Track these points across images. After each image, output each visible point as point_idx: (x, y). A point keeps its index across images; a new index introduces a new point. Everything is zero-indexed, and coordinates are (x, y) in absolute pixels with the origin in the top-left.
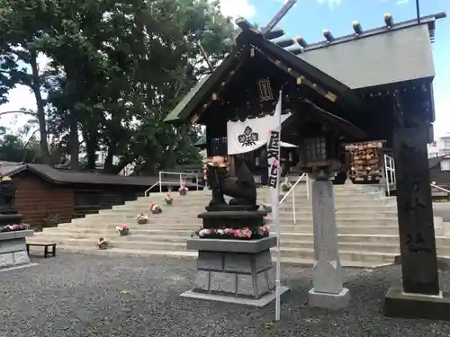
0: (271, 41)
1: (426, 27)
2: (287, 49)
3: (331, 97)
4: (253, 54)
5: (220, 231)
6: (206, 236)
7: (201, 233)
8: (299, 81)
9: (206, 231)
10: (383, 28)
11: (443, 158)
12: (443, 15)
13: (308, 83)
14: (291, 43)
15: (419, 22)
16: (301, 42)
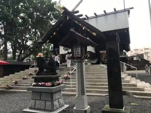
0: (75, 14)
1: (127, 12)
2: (81, 18)
3: (94, 34)
4: (68, 19)
5: (40, 84)
6: (34, 86)
7: (32, 84)
8: (83, 29)
9: (35, 83)
10: (113, 12)
11: (134, 56)
12: (132, 8)
13: (87, 29)
14: (82, 15)
15: (125, 10)
16: (86, 16)
